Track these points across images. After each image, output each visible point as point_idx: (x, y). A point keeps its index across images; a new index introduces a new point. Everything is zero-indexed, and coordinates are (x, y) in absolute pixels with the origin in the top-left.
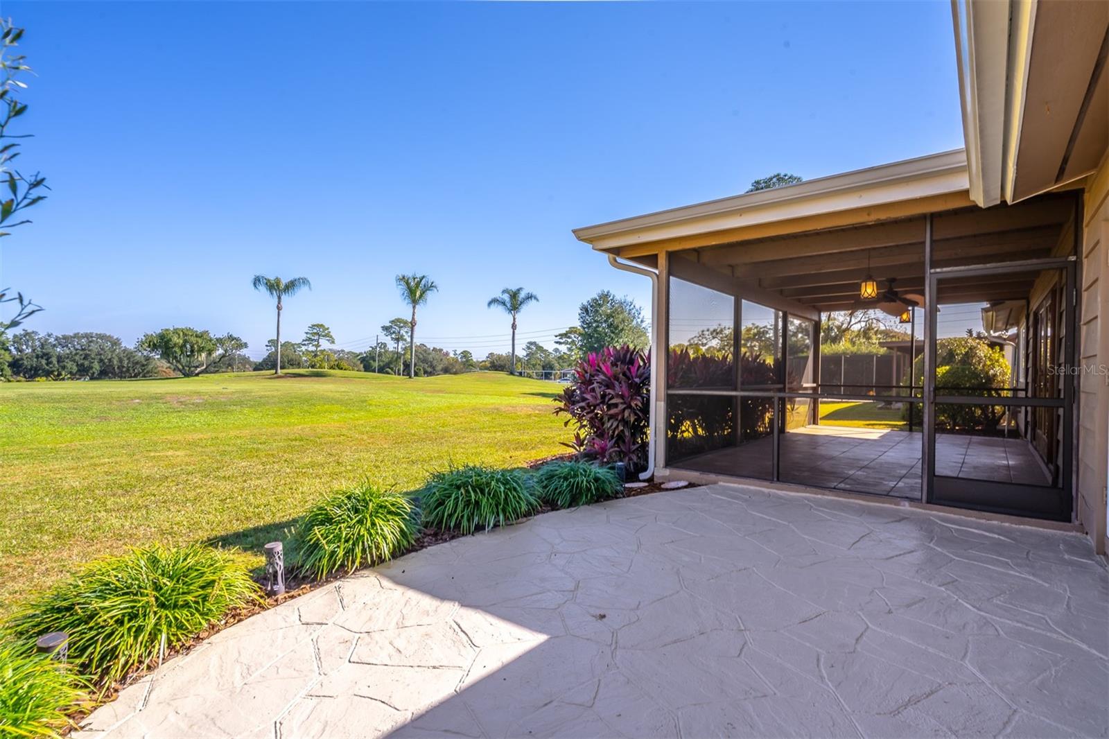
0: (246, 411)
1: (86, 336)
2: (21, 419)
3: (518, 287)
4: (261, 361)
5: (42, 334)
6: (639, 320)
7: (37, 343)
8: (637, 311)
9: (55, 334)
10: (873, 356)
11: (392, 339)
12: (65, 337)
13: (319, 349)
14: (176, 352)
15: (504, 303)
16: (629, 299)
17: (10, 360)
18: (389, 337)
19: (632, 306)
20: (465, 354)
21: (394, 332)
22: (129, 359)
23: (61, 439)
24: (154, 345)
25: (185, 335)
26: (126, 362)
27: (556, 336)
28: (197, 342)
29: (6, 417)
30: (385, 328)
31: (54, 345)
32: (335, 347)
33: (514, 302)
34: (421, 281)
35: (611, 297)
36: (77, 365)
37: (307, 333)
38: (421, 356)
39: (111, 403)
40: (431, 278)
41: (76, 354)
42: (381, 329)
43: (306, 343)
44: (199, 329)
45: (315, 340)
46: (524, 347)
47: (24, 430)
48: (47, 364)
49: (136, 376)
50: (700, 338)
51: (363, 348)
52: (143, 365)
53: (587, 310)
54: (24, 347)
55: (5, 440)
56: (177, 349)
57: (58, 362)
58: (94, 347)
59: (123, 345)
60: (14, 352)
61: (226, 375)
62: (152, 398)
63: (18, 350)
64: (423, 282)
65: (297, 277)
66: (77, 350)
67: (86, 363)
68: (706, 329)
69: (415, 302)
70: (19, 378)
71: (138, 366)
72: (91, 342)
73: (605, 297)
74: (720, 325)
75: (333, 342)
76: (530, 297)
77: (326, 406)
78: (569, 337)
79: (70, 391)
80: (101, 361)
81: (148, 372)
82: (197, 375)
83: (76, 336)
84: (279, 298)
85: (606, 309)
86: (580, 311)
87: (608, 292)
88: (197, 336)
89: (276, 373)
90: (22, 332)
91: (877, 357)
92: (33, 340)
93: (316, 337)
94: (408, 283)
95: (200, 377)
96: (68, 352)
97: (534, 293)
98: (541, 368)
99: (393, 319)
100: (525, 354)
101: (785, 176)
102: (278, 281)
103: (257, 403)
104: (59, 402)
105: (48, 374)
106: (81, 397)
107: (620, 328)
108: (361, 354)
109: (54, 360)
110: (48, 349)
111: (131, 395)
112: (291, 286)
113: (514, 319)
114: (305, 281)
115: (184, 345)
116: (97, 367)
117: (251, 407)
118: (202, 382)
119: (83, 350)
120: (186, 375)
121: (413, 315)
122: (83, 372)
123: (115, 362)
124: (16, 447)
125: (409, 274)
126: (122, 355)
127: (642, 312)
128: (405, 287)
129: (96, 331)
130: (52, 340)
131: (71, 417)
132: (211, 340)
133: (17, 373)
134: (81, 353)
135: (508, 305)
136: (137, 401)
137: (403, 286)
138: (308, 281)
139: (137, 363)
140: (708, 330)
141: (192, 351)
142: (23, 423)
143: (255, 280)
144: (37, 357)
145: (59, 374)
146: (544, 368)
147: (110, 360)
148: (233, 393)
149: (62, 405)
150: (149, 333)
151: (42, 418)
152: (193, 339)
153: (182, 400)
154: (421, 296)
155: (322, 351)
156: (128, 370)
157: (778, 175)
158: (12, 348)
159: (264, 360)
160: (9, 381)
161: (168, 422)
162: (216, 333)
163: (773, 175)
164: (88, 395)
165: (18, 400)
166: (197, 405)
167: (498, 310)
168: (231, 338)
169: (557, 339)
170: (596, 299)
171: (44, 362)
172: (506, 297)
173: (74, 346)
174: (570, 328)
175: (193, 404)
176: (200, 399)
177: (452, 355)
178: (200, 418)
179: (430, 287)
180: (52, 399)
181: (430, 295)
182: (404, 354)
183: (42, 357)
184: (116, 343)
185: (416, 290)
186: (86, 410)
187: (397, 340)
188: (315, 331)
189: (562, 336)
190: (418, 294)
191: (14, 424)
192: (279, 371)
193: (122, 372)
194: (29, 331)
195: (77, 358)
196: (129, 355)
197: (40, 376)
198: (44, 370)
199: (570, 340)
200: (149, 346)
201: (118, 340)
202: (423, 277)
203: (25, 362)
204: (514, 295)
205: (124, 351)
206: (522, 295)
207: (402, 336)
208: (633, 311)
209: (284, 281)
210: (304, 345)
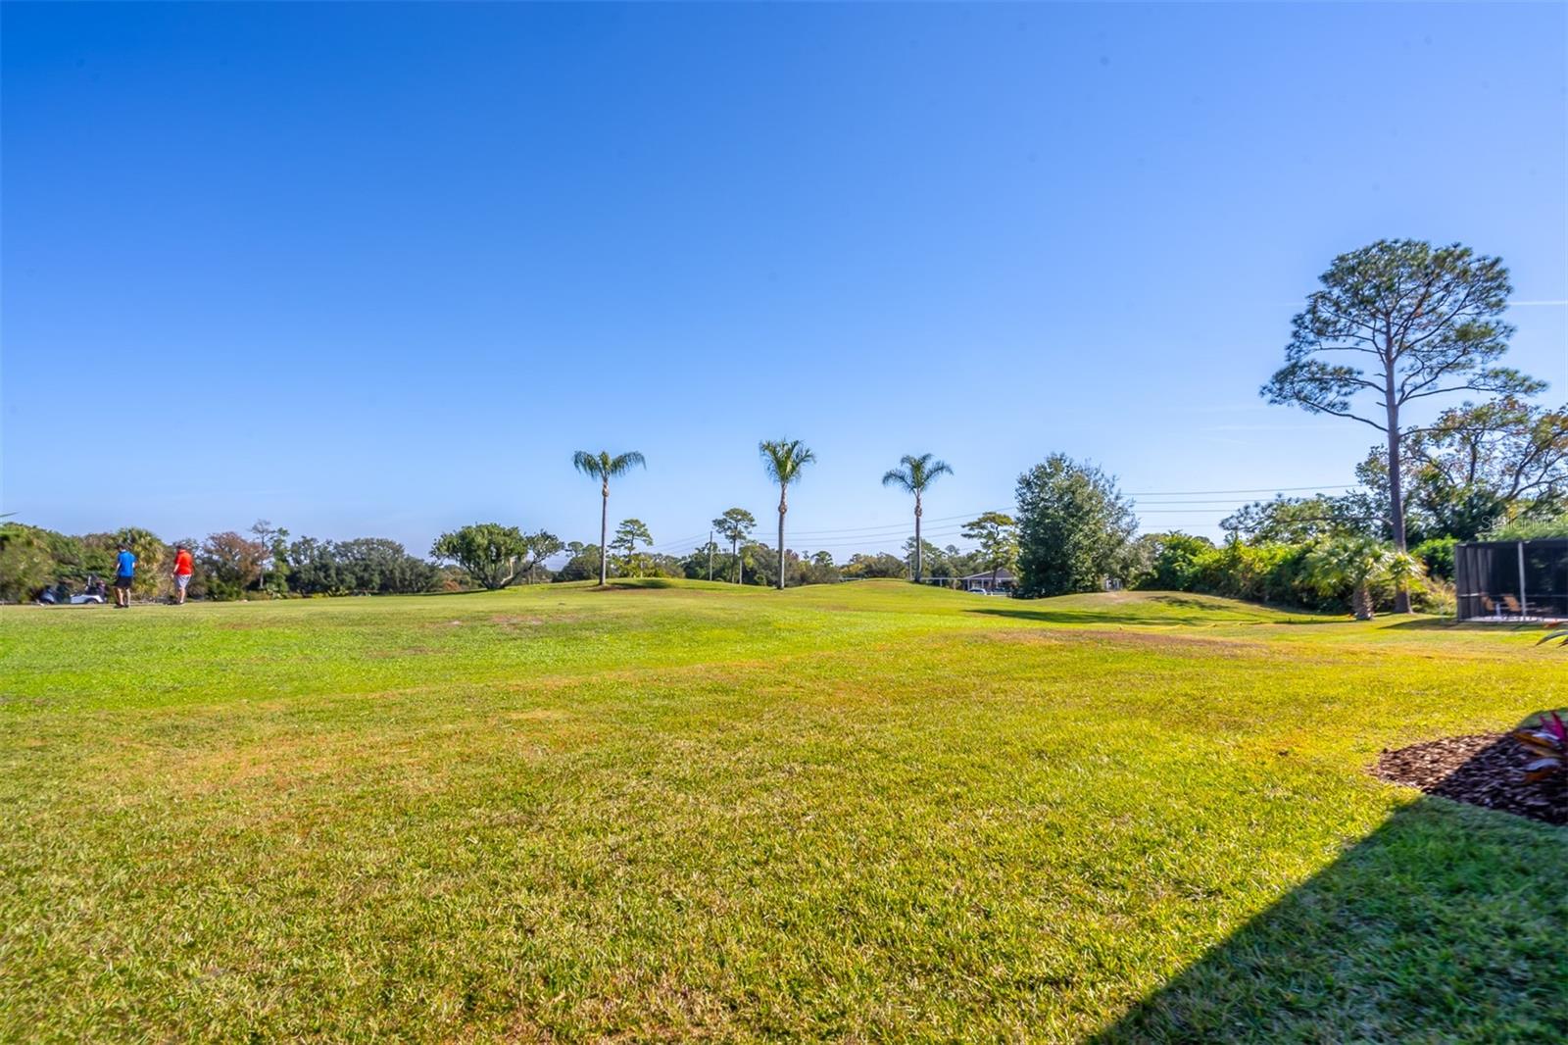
0: (606, 638)
1: (367, 542)
2: (314, 650)
3: (923, 454)
4: (560, 570)
5: (321, 542)
6: (1112, 497)
7: (316, 552)
8: (1108, 481)
9: (334, 541)
10: (1515, 544)
11: (727, 536)
12: (345, 545)
13: (633, 552)
14: (479, 557)
15: (902, 478)
16: (1094, 465)
17: (288, 573)
18: (723, 534)
19: (1099, 475)
20: (822, 556)
21: (729, 528)
22: (412, 570)
23: (370, 683)
24: (454, 546)
25: (490, 533)
26: (408, 573)
27: (964, 527)
28: (505, 543)
29: (296, 647)
30: (719, 523)
31: (334, 555)
32: (651, 550)
33: (917, 475)
34: (793, 447)
35: (1067, 463)
36: (357, 578)
37: (618, 532)
38: (763, 560)
39: (423, 626)
40: (808, 444)
41: (356, 565)
42: (712, 524)
43: (617, 544)
44: (507, 527)
45: (628, 541)
46: (904, 544)
47: (320, 667)
48: (325, 578)
49: (419, 591)
50: (1242, 519)
51: (684, 551)
52: (427, 578)
53: (1028, 484)
54: (302, 557)
55: (296, 684)
56: (481, 553)
57: (337, 574)
58: (375, 555)
59: (406, 553)
60: (292, 563)
61: (537, 587)
62: (474, 619)
63: (298, 561)
64: (795, 451)
65: (628, 452)
66: (356, 559)
67: (366, 575)
68: (1252, 504)
69: (784, 479)
70: (295, 595)
71: (421, 579)
72: (372, 549)
73: (1056, 463)
74: (1280, 496)
75: (651, 543)
76: (940, 468)
77: (717, 632)
78: (983, 528)
79: (369, 609)
80: (382, 572)
81: (432, 586)
82: (503, 587)
83: (356, 542)
84: (605, 480)
85: (1061, 480)
86: (1018, 486)
87: (1062, 455)
88: (504, 535)
89: (601, 583)
90: (301, 540)
91: (1524, 545)
92: (312, 549)
93: (630, 537)
94: (774, 453)
95: (507, 591)
96: (347, 562)
97: (947, 463)
98: (930, 574)
99: (728, 510)
100: (906, 554)
101: (1396, 242)
102: (604, 457)
103: (618, 626)
104: (360, 625)
105: (325, 589)
106: (384, 618)
107: (1087, 507)
108: (684, 558)
109: (333, 572)
110: (327, 560)
111: (447, 614)
112: (619, 464)
113: (918, 500)
114: (638, 457)
115: (488, 548)
116: (377, 579)
117: (610, 632)
118: (511, 596)
119: (363, 559)
120: (491, 588)
121: (783, 497)
122: (362, 586)
123: (397, 574)
124: (314, 697)
125: (776, 439)
126: (404, 566)
127: (1117, 484)
128: (771, 458)
129: (377, 536)
130: (331, 548)
131: (377, 646)
132: (521, 539)
133: (293, 589)
134: (361, 563)
135: (909, 480)
136: (456, 623)
137: (768, 456)
138: (643, 458)
139: (421, 575)
140: (1257, 505)
141: (498, 555)
142: (317, 655)
143: (576, 456)
144: (316, 569)
145: (338, 590)
146: (934, 573)
147: (391, 572)
148: (578, 611)
149: (363, 629)
150: (448, 533)
151: (340, 648)
152: (500, 539)
153: (515, 621)
154: (793, 468)
155: (637, 555)
156: (410, 584)
157: (1383, 242)
158: (290, 559)
159: (565, 569)
160: (285, 597)
161: (506, 656)
162: (528, 530)
163: (1370, 244)
164: (392, 614)
165: (308, 622)
166: (536, 629)
167: (896, 487)
168: (545, 536)
169: (966, 530)
170: (1043, 467)
171: (322, 575)
172: (906, 469)
173: (353, 555)
174: (986, 514)
175: (530, 627)
176: (538, 620)
177: (801, 558)
178: (548, 650)
179: (805, 457)
180: (348, 621)
181: (803, 467)
182: (743, 558)
183: (320, 570)
184: (398, 550)
185: (785, 463)
186: (395, 637)
187: (734, 538)
188: (628, 529)
189: (972, 525)
190: (789, 467)
191: (306, 657)
192: (604, 580)
193: (404, 586)
194: (308, 538)
195: (357, 569)
196: (413, 564)
197: (316, 592)
198: (322, 585)
199: (985, 532)
200: (448, 550)
201: (400, 546)
202: (796, 443)
203: (303, 576)
204: (917, 467)
205: (408, 559)
206: (929, 466)
207: (740, 532)
208: (1102, 483)
209: (611, 459)
210: (615, 547)
